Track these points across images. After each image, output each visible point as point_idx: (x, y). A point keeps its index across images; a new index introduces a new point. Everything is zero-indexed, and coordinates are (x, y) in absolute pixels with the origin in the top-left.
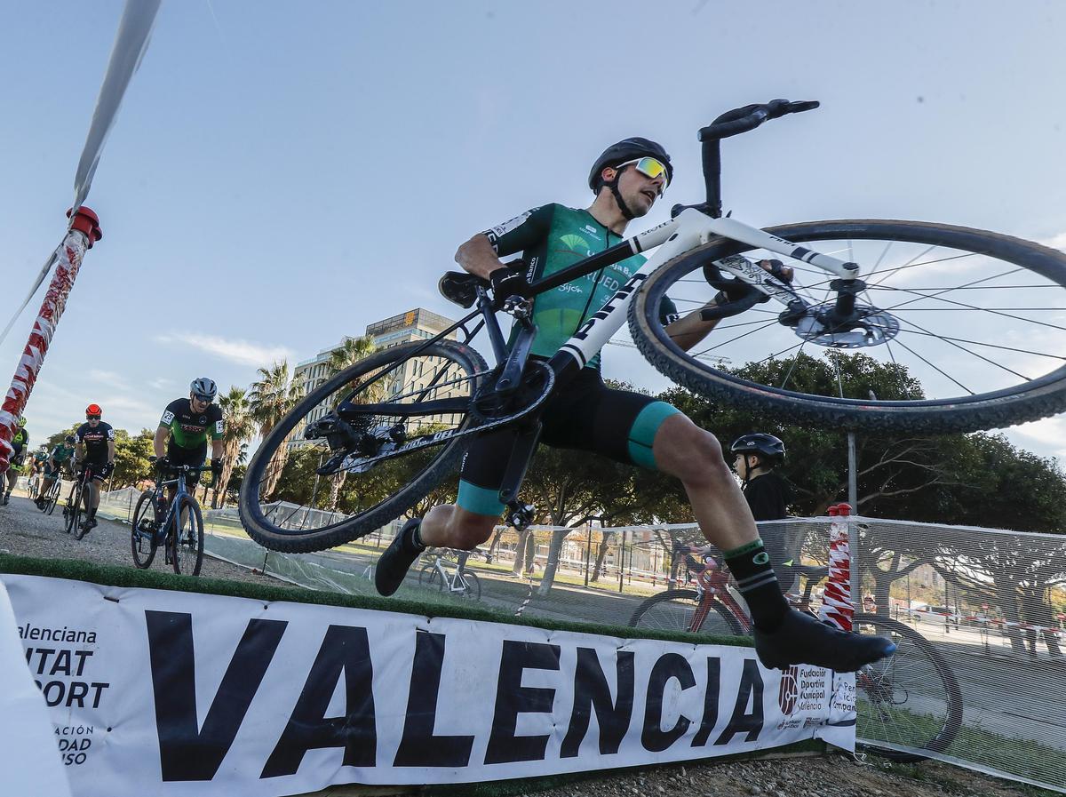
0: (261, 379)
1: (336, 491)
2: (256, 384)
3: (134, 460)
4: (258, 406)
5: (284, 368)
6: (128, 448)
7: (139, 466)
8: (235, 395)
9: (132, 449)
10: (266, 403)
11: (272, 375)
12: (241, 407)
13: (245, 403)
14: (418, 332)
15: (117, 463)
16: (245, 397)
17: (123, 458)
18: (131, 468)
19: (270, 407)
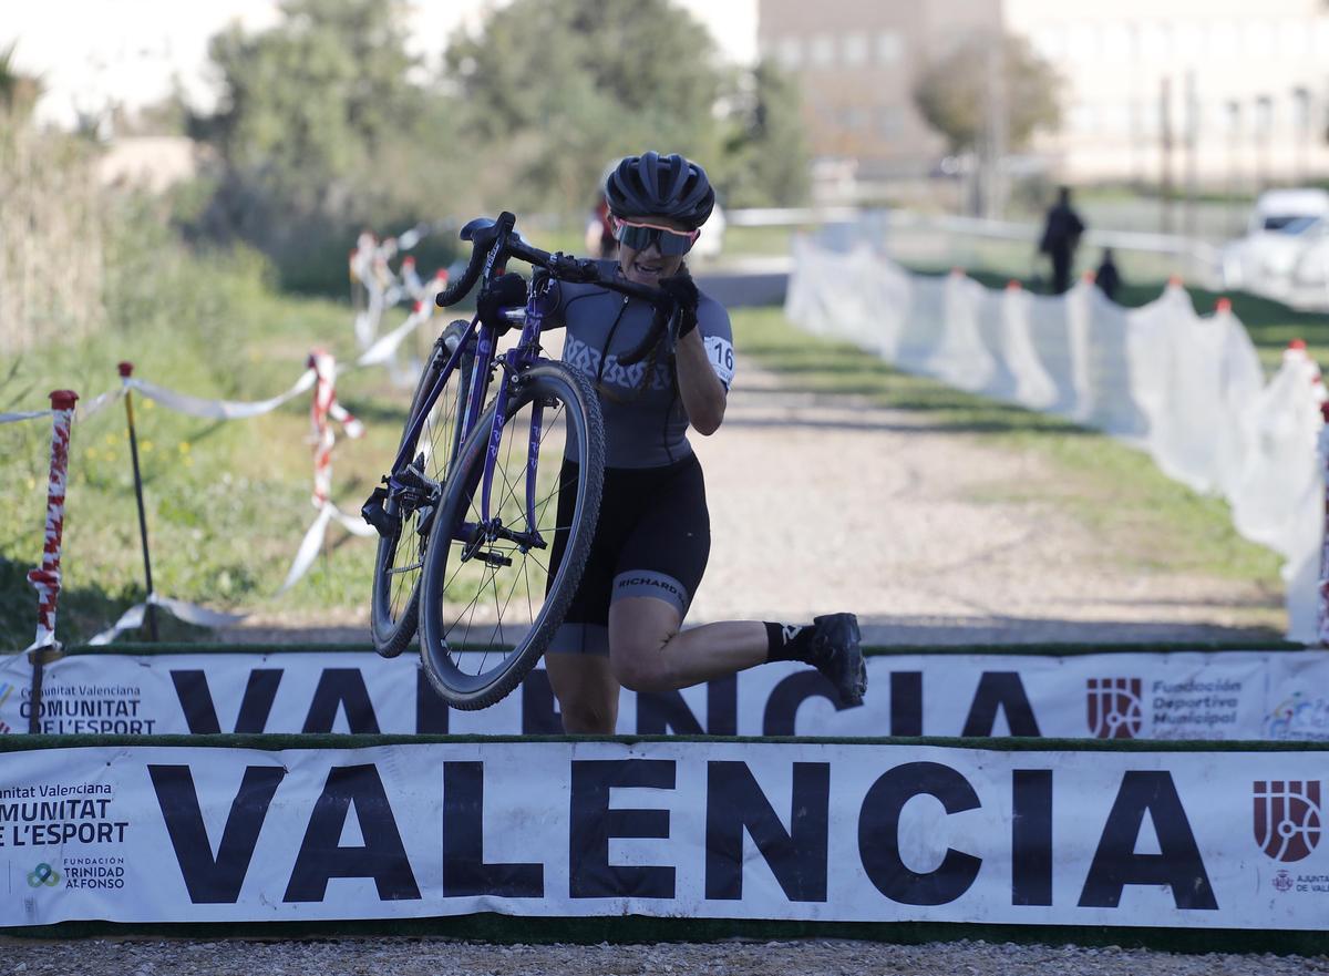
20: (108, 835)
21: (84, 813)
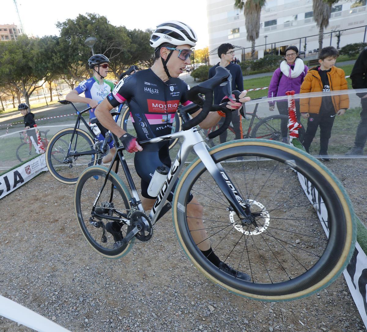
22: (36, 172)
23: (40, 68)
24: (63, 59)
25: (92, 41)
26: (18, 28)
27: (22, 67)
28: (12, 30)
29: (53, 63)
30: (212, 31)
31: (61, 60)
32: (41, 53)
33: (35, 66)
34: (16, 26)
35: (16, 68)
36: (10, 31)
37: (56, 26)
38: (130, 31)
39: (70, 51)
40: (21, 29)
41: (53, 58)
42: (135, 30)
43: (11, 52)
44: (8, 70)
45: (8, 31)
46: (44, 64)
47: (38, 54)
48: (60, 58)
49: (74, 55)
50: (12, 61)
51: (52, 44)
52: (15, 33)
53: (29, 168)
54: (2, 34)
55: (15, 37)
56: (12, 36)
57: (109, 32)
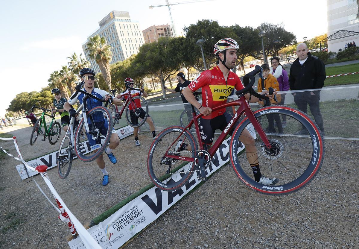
0: (69, 60)
1: (110, 87)
2: (69, 63)
3: (45, 99)
4: (73, 70)
5: (75, 54)
6: (40, 96)
7: (47, 100)
8: (64, 68)
9: (42, 96)
10: (75, 68)
11: (73, 58)
12: (68, 71)
13: (69, 69)
14: (117, 20)
15: (40, 102)
16: (68, 68)
17: (40, 100)
18: (45, 102)
19: (77, 68)
20: (140, 214)
21: (134, 213)
22: (128, 134)
23: (168, 62)
24: (184, 55)
25: (201, 42)
26: (170, 27)
27: (159, 61)
28: (167, 29)
29: (177, 58)
30: (331, 19)
31: (183, 56)
32: (170, 51)
33: (166, 61)
34: (169, 25)
35: (154, 62)
36: (165, 29)
37: (183, 30)
38: (242, 28)
39: (189, 49)
40: (173, 28)
41: (177, 54)
42: (246, 27)
43: (152, 51)
44: (149, 64)
45: (164, 30)
46: (171, 59)
47: (167, 52)
48: (182, 55)
49: (192, 52)
50: (152, 58)
51: (178, 44)
52: (168, 31)
53: (123, 131)
54: (159, 32)
55: (168, 34)
56: (166, 33)
57: (217, 33)
